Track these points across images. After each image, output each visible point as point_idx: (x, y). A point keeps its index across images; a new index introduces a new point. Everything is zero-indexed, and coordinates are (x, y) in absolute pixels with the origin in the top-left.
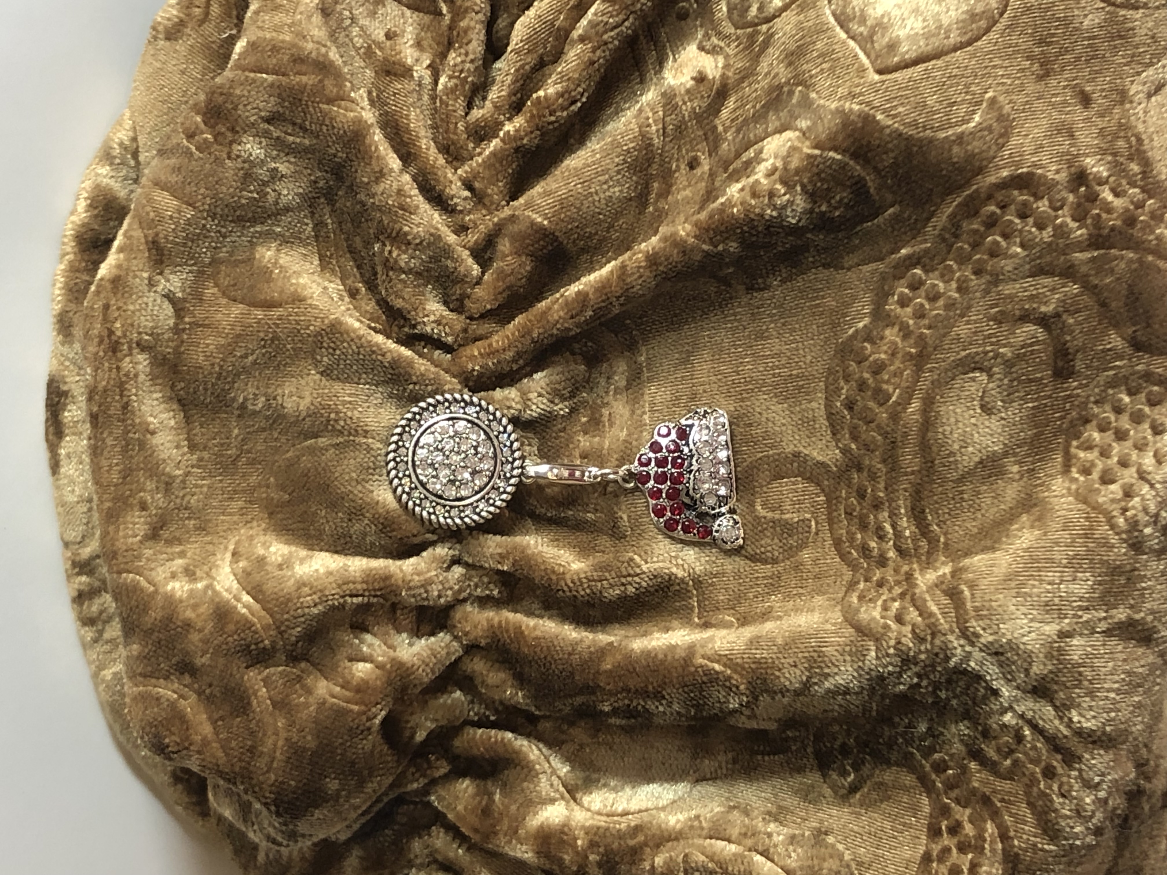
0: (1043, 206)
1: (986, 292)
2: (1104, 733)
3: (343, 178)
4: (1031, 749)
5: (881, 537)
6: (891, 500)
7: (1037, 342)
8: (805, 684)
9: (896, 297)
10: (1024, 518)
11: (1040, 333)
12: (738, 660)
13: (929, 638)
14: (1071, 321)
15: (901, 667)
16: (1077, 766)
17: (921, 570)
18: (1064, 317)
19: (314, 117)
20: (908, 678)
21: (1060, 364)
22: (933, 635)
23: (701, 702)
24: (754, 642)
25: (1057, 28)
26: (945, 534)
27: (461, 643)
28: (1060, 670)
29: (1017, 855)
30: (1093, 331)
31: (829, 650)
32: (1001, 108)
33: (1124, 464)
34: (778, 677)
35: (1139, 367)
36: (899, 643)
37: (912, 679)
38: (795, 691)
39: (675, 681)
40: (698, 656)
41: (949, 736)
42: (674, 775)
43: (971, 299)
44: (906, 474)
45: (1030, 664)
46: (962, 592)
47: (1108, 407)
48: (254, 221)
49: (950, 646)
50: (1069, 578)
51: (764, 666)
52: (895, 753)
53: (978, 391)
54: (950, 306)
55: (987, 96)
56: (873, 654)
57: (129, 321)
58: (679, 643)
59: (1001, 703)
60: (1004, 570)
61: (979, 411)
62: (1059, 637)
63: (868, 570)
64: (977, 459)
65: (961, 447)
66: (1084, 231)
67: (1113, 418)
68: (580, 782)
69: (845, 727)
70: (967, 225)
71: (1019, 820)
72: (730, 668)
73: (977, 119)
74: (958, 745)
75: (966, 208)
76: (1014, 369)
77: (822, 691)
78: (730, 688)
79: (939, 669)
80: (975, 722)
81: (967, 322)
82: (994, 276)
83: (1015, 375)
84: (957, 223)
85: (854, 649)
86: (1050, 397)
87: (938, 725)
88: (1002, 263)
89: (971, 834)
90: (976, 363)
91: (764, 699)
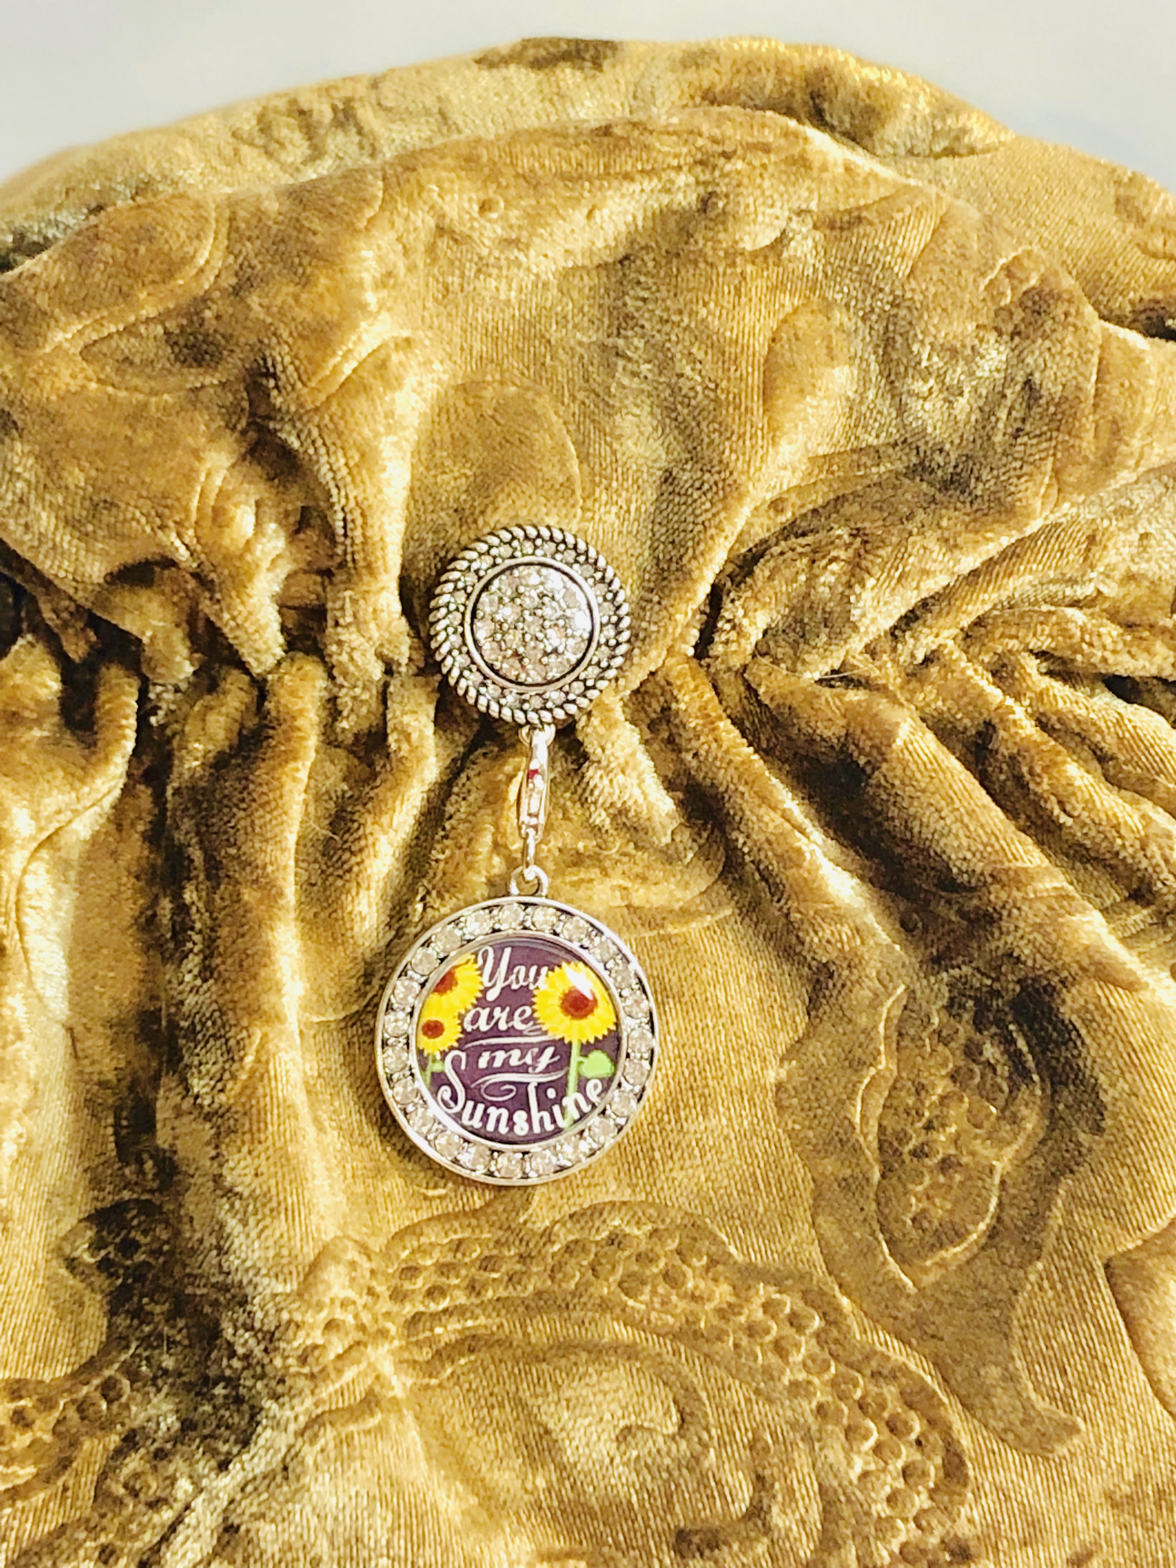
0: (922, 1501)
1: (794, 1425)
3: (947, 489)
4: (141, 1523)
5: (430, 1295)
6: (483, 1306)
7: (726, 1504)
8: (230, 1191)
9: (777, 1296)
10: (473, 1501)
11: (740, 1507)
12: (261, 1090)
13: (306, 1370)
14: (760, 1550)
15: (260, 1330)
17: (393, 1352)
18: (766, 1540)
19: (1034, 450)
20: (244, 1342)
21: (696, 1539)
22: (312, 1376)
23: (200, 1037)
24: (289, 1111)
26: (440, 1385)
27: (270, 673)
31: (281, 1225)
32: (1060, 1440)
34: (239, 1151)
36: (298, 1326)
37: (242, 1345)
38: (221, 1175)
39: (228, 997)
40: (266, 1029)
41: (155, 1401)
42: (78, 994)
43: (782, 1403)
45: (272, 1520)
46: (372, 1414)
48: (885, 361)
49: (296, 1401)
51: (255, 1129)
52: (127, 1322)
53: (651, 1420)
54: (770, 1374)
55: (1080, 1421)
56: (280, 1288)
57: (745, 181)
58: (285, 999)
59: (207, 1476)
60: (404, 1475)
61: (622, 1424)
63: (386, 1273)
64: (551, 1425)
65: (568, 1401)
66: (887, 1560)
68: (63, 854)
70: (890, 1392)
71: (39, 1514)
72: (250, 1078)
73: (1042, 1405)
74: (142, 1416)
75: (916, 1389)
76: (685, 1471)
77: (221, 1215)
78: (220, 1080)
79: (259, 1385)
80: (178, 1439)
81: (748, 1400)
82: (817, 1435)
83: (676, 1473)
84: (895, 1377)
85: (284, 1261)
86: (647, 1526)
87: (172, 1385)
88: (837, 1447)
89: (15, 1445)
90: (692, 1414)
91: (207, 1131)
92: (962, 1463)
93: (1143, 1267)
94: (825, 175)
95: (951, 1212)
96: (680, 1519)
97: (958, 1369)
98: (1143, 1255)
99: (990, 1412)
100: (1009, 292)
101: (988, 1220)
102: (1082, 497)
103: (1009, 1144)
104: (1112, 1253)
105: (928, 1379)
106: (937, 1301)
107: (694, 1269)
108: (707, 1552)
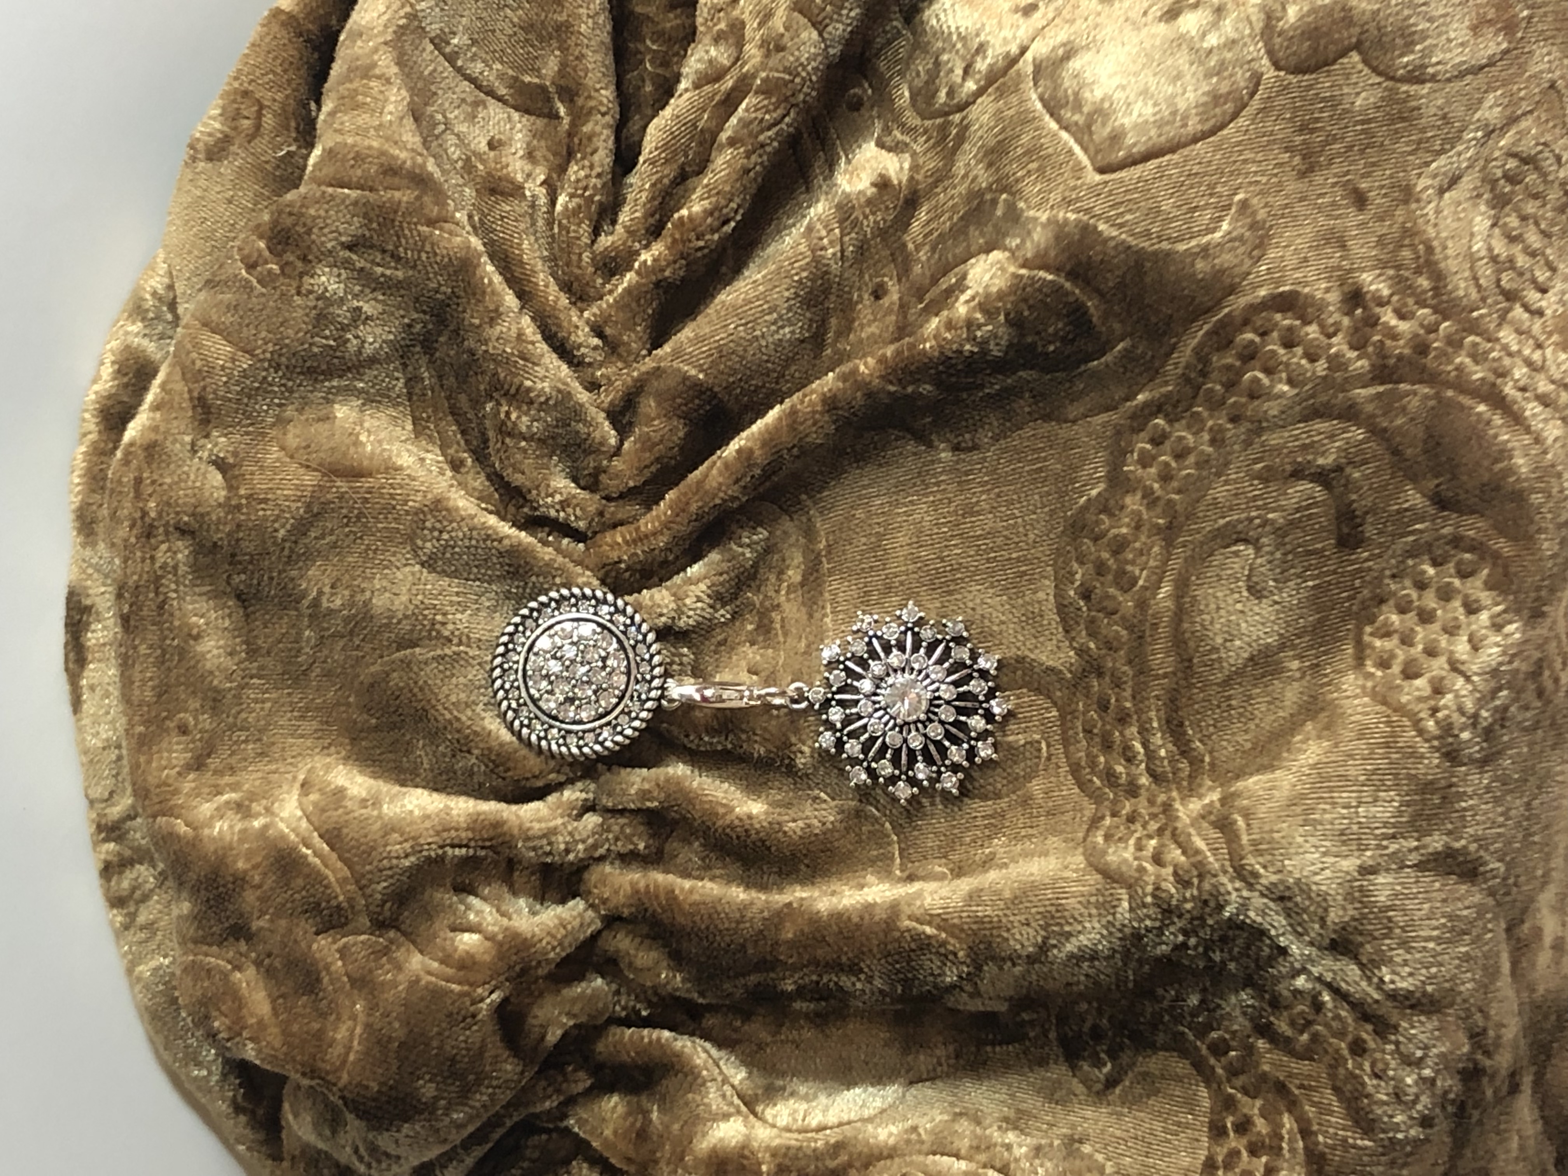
0: (1313, 331)
1: (1248, 443)
2: (1425, 994)
3: (446, 320)
4: (1333, 1019)
5: (1130, 759)
6: (1139, 712)
7: (1315, 504)
8: (1041, 948)
9: (1135, 455)
10: (1309, 726)
11: (1319, 491)
12: (956, 921)
13: (1195, 881)
14: (1357, 475)
15: (1161, 921)
16: (1393, 1038)
17: (1182, 799)
18: (1348, 470)
19: (411, 241)
20: (1172, 935)
21: (1346, 530)
22: (1201, 877)
23: (910, 975)
24: (974, 897)
25: (1321, 110)
26: (1211, 752)
27: (599, 912)
28: (1364, 916)
29: (1323, 1155)
30: (1384, 487)
31: (1069, 903)
32: (1255, 213)
33: (1431, 652)
34: (1007, 940)
35: (1445, 531)
36: (1158, 888)
37: (1176, 936)
38: (1028, 957)
39: (875, 950)
40: (903, 917)
41: (1228, 1009)
42: (881, 1077)
43: (1229, 453)
44: (1157, 677)
45: (1326, 910)
46: (1235, 822)
47: (1408, 582)
49: (1223, 890)
50: (1369, 799)
51: (988, 926)
52: (1161, 1034)
53: (1243, 568)
54: (1203, 463)
55: (1237, 198)
56: (1126, 904)
57: (165, 498)
58: (878, 900)
59: (1292, 963)
60: (1286, 793)
61: (1245, 594)
62: (1360, 873)
63: (1115, 802)
64: (1246, 655)
65: (1226, 640)
66: (1365, 361)
67: (1414, 595)
68: (760, 1092)
69: (1095, 1004)
70: (1217, 361)
71: (1322, 1110)
72: (944, 930)
73: (1226, 228)
74: (1241, 1019)
75: (1215, 338)
76: (1287, 539)
77: (1062, 955)
78: (946, 956)
79: (1210, 922)
80: (1260, 990)
81: (1226, 483)
82: (1255, 424)
84: (1205, 357)
85: (1101, 899)
86: (1335, 572)
87: (1214, 995)
88: (1266, 406)
89: (1264, 1132)
90: (1238, 532)
91: (990, 969)
92: (1281, 296)
93: (1102, 144)
94: (162, 429)
96: (1328, 544)
97: (1198, 300)
99: (1235, 270)
100: (269, 266)
102: (450, 202)
104: (1090, 168)
105: (1205, 328)
106: (1137, 321)
107: (1112, 527)
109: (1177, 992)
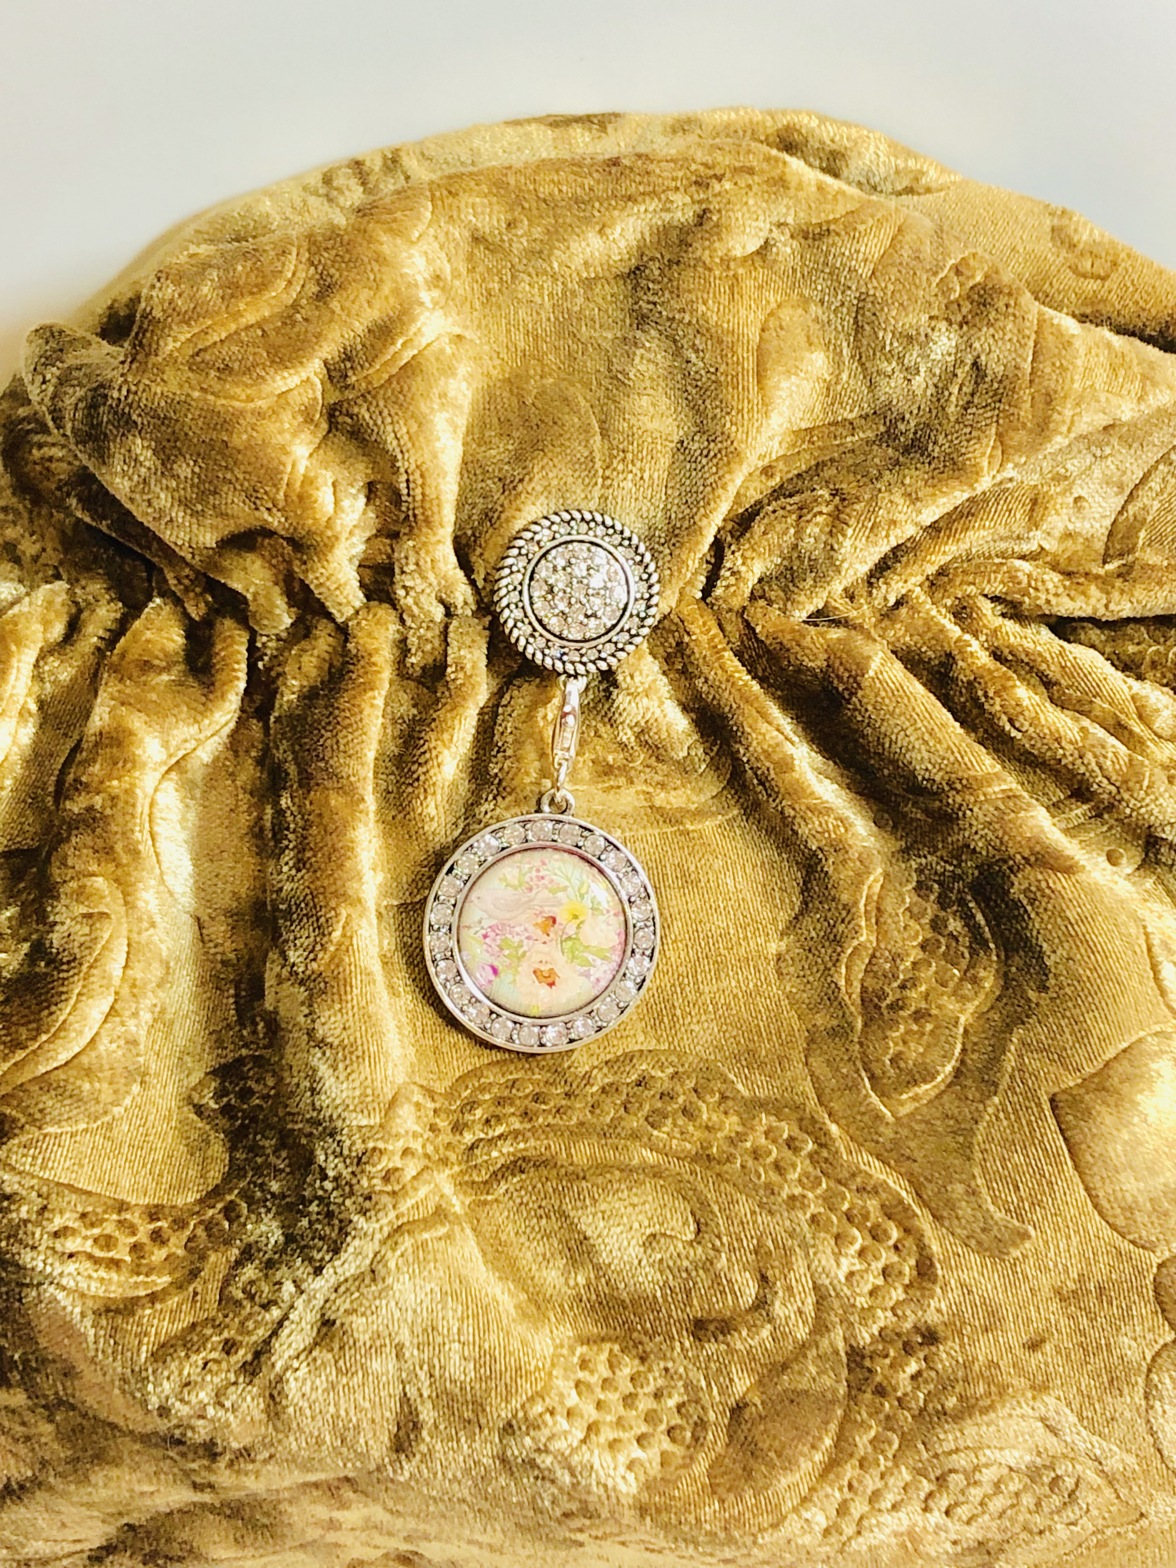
0: (898, 1294)
1: (792, 1233)
2: (285, 1407)
3: (909, 453)
4: (256, 1321)
5: (488, 1123)
6: (534, 1130)
7: (735, 1297)
8: (322, 1041)
9: (777, 1124)
11: (748, 1301)
12: (346, 960)
13: (389, 1188)
14: (764, 1334)
15: (349, 1156)
16: (241, 1380)
17: (452, 1176)
18: (769, 1327)
19: (981, 418)
20: (334, 1166)
21: (711, 1326)
22: (393, 1193)
23: (295, 916)
24: (367, 976)
25: (1119, 1307)
26: (497, 1200)
27: (350, 620)
28: (358, 1350)
29: (132, 1313)
30: (753, 1360)
31: (365, 1070)
32: (1015, 1245)
33: (600, 1406)
34: (330, 1009)
35: (712, 1414)
36: (381, 1152)
37: (333, 1169)
38: (314, 1029)
39: (318, 883)
40: (350, 910)
41: (265, 1220)
42: (203, 890)
43: (782, 1215)
44: (568, 1148)
45: (363, 1315)
46: (441, 1225)
47: (661, 1382)
49: (380, 1215)
50: (466, 1353)
52: (244, 1156)
53: (673, 1229)
54: (771, 1189)
55: (1030, 1229)
56: (365, 1122)
57: (734, 199)
58: (364, 884)
59: (307, 1280)
61: (648, 1232)
62: (397, 1345)
63: (447, 1111)
64: (589, 1232)
65: (603, 1213)
67: (648, 1389)
68: (189, 775)
69: (273, 1092)
70: (872, 1204)
71: (174, 1314)
72: (337, 949)
73: (999, 1215)
74: (256, 1233)
75: (895, 1203)
76: (701, 1272)
77: (316, 1062)
78: (312, 951)
79: (348, 1203)
80: (282, 1250)
81: (753, 1213)
82: (812, 1242)
83: (694, 1274)
84: (877, 1193)
85: (369, 1099)
86: (670, 1316)
87: (279, 1206)
88: (829, 1251)
89: (153, 1258)
90: (707, 1224)
91: (302, 993)
92: (932, 1265)
93: (1082, 1102)
94: (800, 194)
95: (922, 1055)
96: (697, 1310)
97: (929, 1186)
98: (1082, 1091)
99: (956, 1222)
100: (958, 288)
101: (953, 1062)
102: (1023, 459)
103: (969, 1000)
104: (1056, 1090)
105: (904, 1194)
106: (912, 1129)
107: (708, 1105)
108: (721, 1338)
109: (283, 1171)
